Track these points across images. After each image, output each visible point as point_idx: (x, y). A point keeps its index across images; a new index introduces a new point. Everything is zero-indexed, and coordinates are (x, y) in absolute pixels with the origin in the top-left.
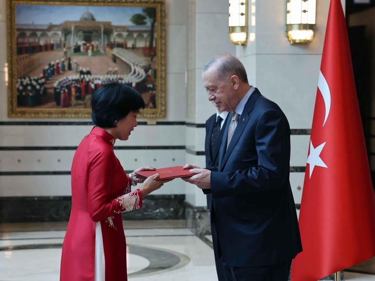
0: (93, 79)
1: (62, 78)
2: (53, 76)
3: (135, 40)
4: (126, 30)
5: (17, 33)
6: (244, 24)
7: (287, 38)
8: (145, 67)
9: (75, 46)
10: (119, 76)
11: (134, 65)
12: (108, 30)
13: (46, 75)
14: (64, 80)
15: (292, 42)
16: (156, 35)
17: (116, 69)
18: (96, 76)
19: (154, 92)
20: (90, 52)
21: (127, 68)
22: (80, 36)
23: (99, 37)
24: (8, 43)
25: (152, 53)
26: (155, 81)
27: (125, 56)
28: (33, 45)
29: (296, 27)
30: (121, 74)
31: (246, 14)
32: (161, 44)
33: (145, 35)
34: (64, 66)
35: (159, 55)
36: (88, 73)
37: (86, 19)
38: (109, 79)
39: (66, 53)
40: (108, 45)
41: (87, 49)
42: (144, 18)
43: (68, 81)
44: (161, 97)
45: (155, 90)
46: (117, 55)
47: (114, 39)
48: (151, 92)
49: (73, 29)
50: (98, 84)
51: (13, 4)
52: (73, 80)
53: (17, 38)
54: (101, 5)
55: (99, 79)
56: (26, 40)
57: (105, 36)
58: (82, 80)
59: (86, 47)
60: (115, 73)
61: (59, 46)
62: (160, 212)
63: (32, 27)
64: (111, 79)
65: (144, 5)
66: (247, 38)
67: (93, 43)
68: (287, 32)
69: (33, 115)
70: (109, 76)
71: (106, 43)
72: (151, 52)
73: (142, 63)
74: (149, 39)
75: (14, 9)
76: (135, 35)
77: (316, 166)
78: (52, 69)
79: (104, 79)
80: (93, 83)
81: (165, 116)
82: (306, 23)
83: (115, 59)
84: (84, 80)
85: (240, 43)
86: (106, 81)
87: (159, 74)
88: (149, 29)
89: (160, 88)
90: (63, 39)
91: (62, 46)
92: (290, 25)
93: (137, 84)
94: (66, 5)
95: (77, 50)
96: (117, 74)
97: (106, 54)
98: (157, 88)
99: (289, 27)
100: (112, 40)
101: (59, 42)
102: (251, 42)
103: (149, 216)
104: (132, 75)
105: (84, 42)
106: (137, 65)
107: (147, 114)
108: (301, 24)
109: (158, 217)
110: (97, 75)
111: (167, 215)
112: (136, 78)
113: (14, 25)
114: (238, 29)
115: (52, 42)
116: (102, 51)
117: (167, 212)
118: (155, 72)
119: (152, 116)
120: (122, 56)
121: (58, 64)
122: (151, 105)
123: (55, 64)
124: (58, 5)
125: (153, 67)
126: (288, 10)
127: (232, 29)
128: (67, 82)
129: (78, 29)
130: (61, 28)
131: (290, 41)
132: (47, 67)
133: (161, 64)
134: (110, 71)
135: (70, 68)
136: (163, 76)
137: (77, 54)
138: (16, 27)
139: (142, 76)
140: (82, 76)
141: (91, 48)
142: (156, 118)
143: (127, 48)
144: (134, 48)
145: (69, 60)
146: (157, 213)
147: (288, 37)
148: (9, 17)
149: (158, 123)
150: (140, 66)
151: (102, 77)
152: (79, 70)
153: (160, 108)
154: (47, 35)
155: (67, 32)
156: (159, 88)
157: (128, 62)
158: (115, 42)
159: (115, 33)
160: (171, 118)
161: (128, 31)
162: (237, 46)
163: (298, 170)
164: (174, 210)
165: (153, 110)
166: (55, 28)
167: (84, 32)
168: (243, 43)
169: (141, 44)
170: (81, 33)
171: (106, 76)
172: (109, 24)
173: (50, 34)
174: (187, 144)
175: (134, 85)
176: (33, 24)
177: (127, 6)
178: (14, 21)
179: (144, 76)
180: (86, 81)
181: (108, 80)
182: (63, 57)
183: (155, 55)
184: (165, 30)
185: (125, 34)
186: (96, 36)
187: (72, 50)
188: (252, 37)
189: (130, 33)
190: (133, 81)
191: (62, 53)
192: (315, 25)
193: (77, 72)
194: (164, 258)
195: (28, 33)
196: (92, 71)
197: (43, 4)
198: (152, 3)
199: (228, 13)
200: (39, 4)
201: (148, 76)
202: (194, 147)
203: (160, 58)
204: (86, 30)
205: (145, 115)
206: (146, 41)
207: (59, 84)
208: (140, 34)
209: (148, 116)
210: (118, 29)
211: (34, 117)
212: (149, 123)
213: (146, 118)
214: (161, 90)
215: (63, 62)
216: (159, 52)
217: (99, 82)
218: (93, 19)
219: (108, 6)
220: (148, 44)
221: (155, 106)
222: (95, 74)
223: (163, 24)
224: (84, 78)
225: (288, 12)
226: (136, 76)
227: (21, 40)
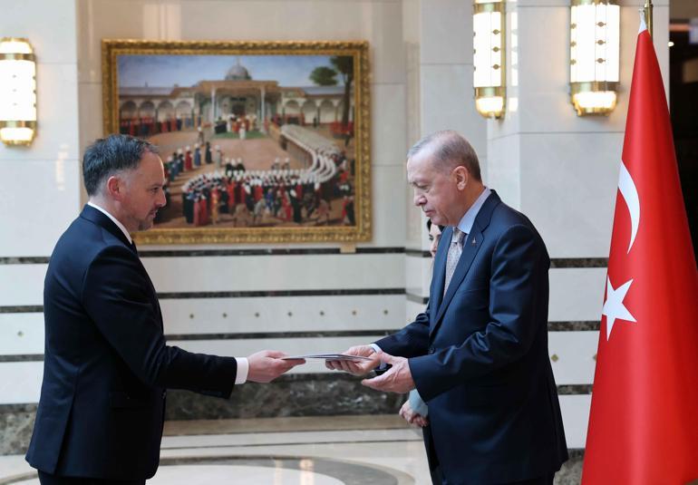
0: (248, 178)
1: (196, 177)
2: (181, 174)
3: (319, 110)
4: (303, 94)
5: (119, 103)
6: (498, 84)
7: (571, 106)
8: (336, 155)
9: (217, 123)
10: (291, 172)
11: (317, 153)
12: (273, 95)
13: (170, 172)
14: (200, 180)
15: (580, 113)
16: (353, 102)
17: (287, 160)
18: (253, 173)
19: (351, 198)
20: (242, 132)
21: (306, 158)
22: (225, 105)
23: (257, 107)
24: (104, 120)
25: (348, 133)
26: (353, 180)
27: (302, 137)
28: (147, 122)
29: (586, 87)
30: (294, 169)
31: (503, 67)
32: (363, 117)
33: (336, 102)
34: (198, 157)
35: (360, 135)
36: (240, 167)
37: (235, 77)
38: (275, 178)
39: (201, 134)
40: (272, 120)
41: (237, 128)
42: (332, 73)
43: (205, 181)
44: (364, 207)
45: (353, 194)
46: (288, 136)
47: (284, 110)
48: (345, 197)
49: (213, 94)
50: (257, 186)
51: (113, 54)
52: (214, 180)
53: (120, 112)
54: (260, 54)
55: (258, 178)
56: (135, 114)
57: (268, 105)
58: (230, 179)
59: (235, 124)
60: (285, 166)
61: (190, 123)
62: (363, 400)
63: (145, 93)
64: (278, 177)
65: (333, 51)
66: (505, 106)
67: (248, 117)
68: (571, 95)
69: (147, 240)
70: (275, 172)
71: (269, 116)
72: (345, 130)
73: (330, 149)
74: (341, 109)
75: (115, 63)
76: (318, 103)
77: (617, 320)
78: (179, 161)
79: (267, 177)
80: (248, 184)
81: (370, 239)
82: (603, 80)
83: (284, 143)
84: (233, 179)
85: (493, 115)
86: (269, 180)
87: (359, 168)
88: (342, 92)
89: (361, 192)
90: (197, 111)
91: (196, 124)
92: (576, 83)
93: (323, 185)
94: (202, 54)
95: (221, 128)
96: (288, 169)
97: (269, 135)
98: (356, 191)
99: (574, 88)
100: (280, 112)
101: (190, 117)
102: (512, 113)
103: (346, 410)
104: (314, 170)
105: (233, 116)
106: (322, 153)
107: (340, 235)
108: (595, 82)
109: (360, 411)
110: (255, 169)
111: (376, 406)
112: (320, 175)
113: (115, 89)
114: (489, 92)
115: (178, 117)
116: (262, 130)
117: (377, 401)
118: (353, 164)
119: (348, 238)
120: (297, 138)
121: (189, 153)
122: (346, 220)
123: (185, 154)
124: (189, 54)
125: (349, 155)
126: (572, 59)
127: (480, 92)
128: (204, 183)
129: (222, 93)
130: (193, 94)
131: (577, 111)
132: (170, 159)
133: (363, 150)
134: (277, 164)
135: (209, 159)
136: (367, 171)
137: (221, 135)
138: (118, 93)
139: (330, 172)
140: (230, 173)
141: (243, 125)
142: (356, 241)
143: (304, 125)
144: (316, 124)
145: (208, 145)
146: (359, 403)
147: (574, 104)
148: (106, 76)
149: (359, 251)
150: (327, 155)
151: (262, 175)
152: (223, 163)
153: (361, 225)
154: (171, 105)
155: (203, 100)
156: (359, 191)
157: (307, 148)
158: (284, 114)
159: (285, 100)
160: (380, 242)
161: (306, 96)
162: (489, 120)
163: (595, 327)
164: (387, 399)
165: (350, 228)
166: (183, 94)
167: (233, 99)
168: (498, 115)
169: (328, 117)
170: (227, 101)
171: (269, 172)
172: (274, 84)
173: (175, 103)
174: (408, 286)
175: (317, 186)
176: (146, 88)
177: (304, 54)
178: (115, 82)
179: (334, 171)
180: (235, 182)
181: (273, 179)
182: (198, 141)
183: (352, 135)
184: (369, 94)
185: (301, 101)
186: (252, 105)
187: (213, 129)
188: (513, 104)
189: (310, 99)
190: (315, 180)
191: (196, 135)
192: (618, 83)
193: (221, 166)
194: (370, 480)
195: (138, 103)
196: (246, 166)
197: (163, 54)
198: (345, 48)
199: (472, 64)
200: (156, 53)
201: (341, 171)
202: (420, 290)
203: (360, 141)
204: (235, 96)
205: (337, 237)
206: (337, 113)
207: (190, 188)
208: (327, 100)
209: (342, 238)
210: (290, 94)
211: (150, 244)
212: (343, 250)
213: (339, 241)
214: (364, 195)
215: (198, 150)
216: (360, 131)
217: (259, 183)
218: (248, 77)
219: (272, 54)
220: (340, 118)
221: (353, 222)
222: (251, 169)
223: (365, 84)
224: (233, 175)
225: (573, 62)
226: (321, 172)
227: (126, 114)
